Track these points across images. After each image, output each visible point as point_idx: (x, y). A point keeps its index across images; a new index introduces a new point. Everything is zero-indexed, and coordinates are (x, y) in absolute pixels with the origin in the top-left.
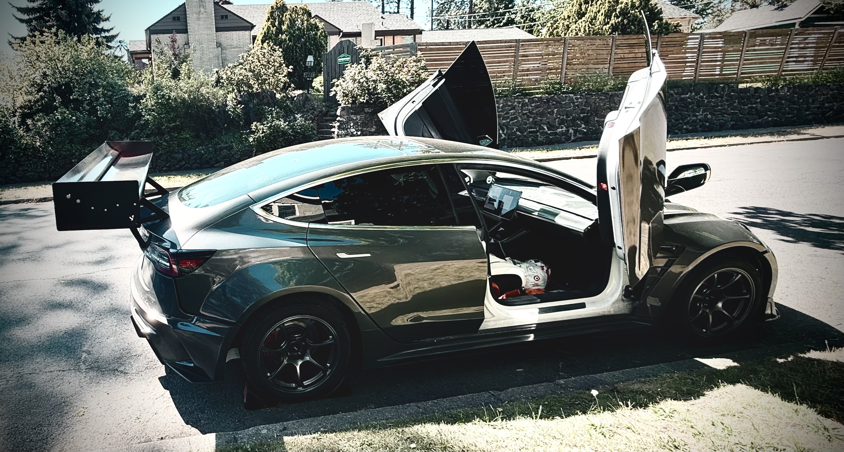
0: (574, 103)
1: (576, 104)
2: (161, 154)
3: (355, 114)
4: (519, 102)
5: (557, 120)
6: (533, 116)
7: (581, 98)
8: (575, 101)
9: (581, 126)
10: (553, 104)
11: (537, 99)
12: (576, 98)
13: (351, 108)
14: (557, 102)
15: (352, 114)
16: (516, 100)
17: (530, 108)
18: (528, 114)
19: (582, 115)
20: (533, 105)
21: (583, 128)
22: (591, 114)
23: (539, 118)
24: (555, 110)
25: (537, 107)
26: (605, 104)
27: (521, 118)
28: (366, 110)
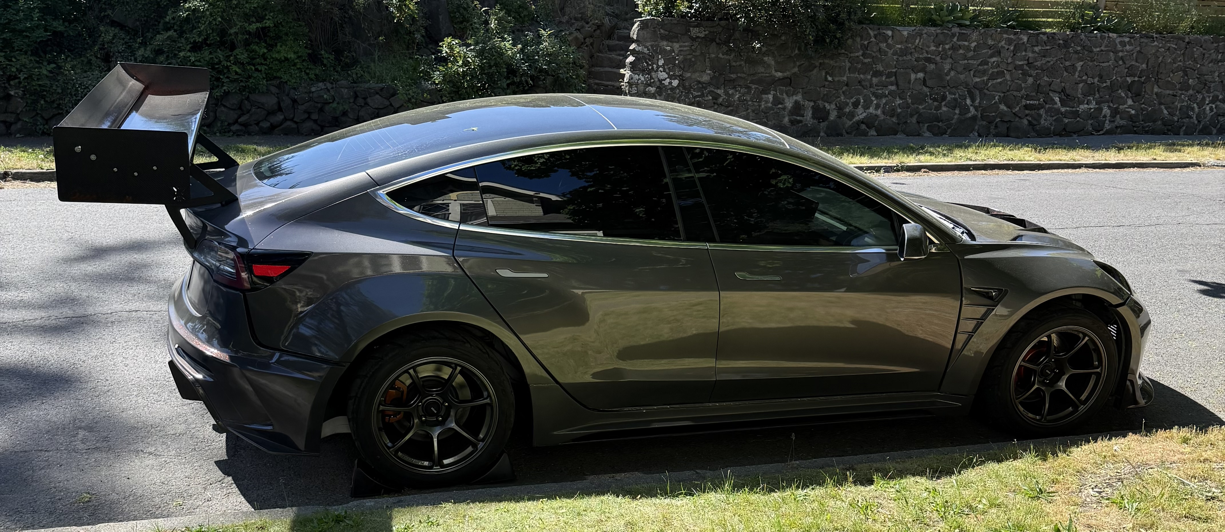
0: (1116, 52)
1: (1120, 54)
2: (227, 94)
3: (669, 38)
4: (1009, 42)
5: (1081, 85)
6: (1034, 73)
7: (1130, 43)
8: (1119, 47)
9: (1126, 102)
10: (1076, 52)
11: (1045, 38)
12: (1121, 42)
13: (662, 25)
14: (1084, 47)
15: (663, 38)
16: (1005, 36)
17: (1030, 55)
18: (1025, 67)
19: (1129, 80)
20: (1036, 49)
21: (1130, 107)
22: (1148, 77)
23: (1046, 78)
24: (1079, 65)
25: (1044, 54)
26: (1174, 61)
27: (1011, 75)
28: (694, 32)
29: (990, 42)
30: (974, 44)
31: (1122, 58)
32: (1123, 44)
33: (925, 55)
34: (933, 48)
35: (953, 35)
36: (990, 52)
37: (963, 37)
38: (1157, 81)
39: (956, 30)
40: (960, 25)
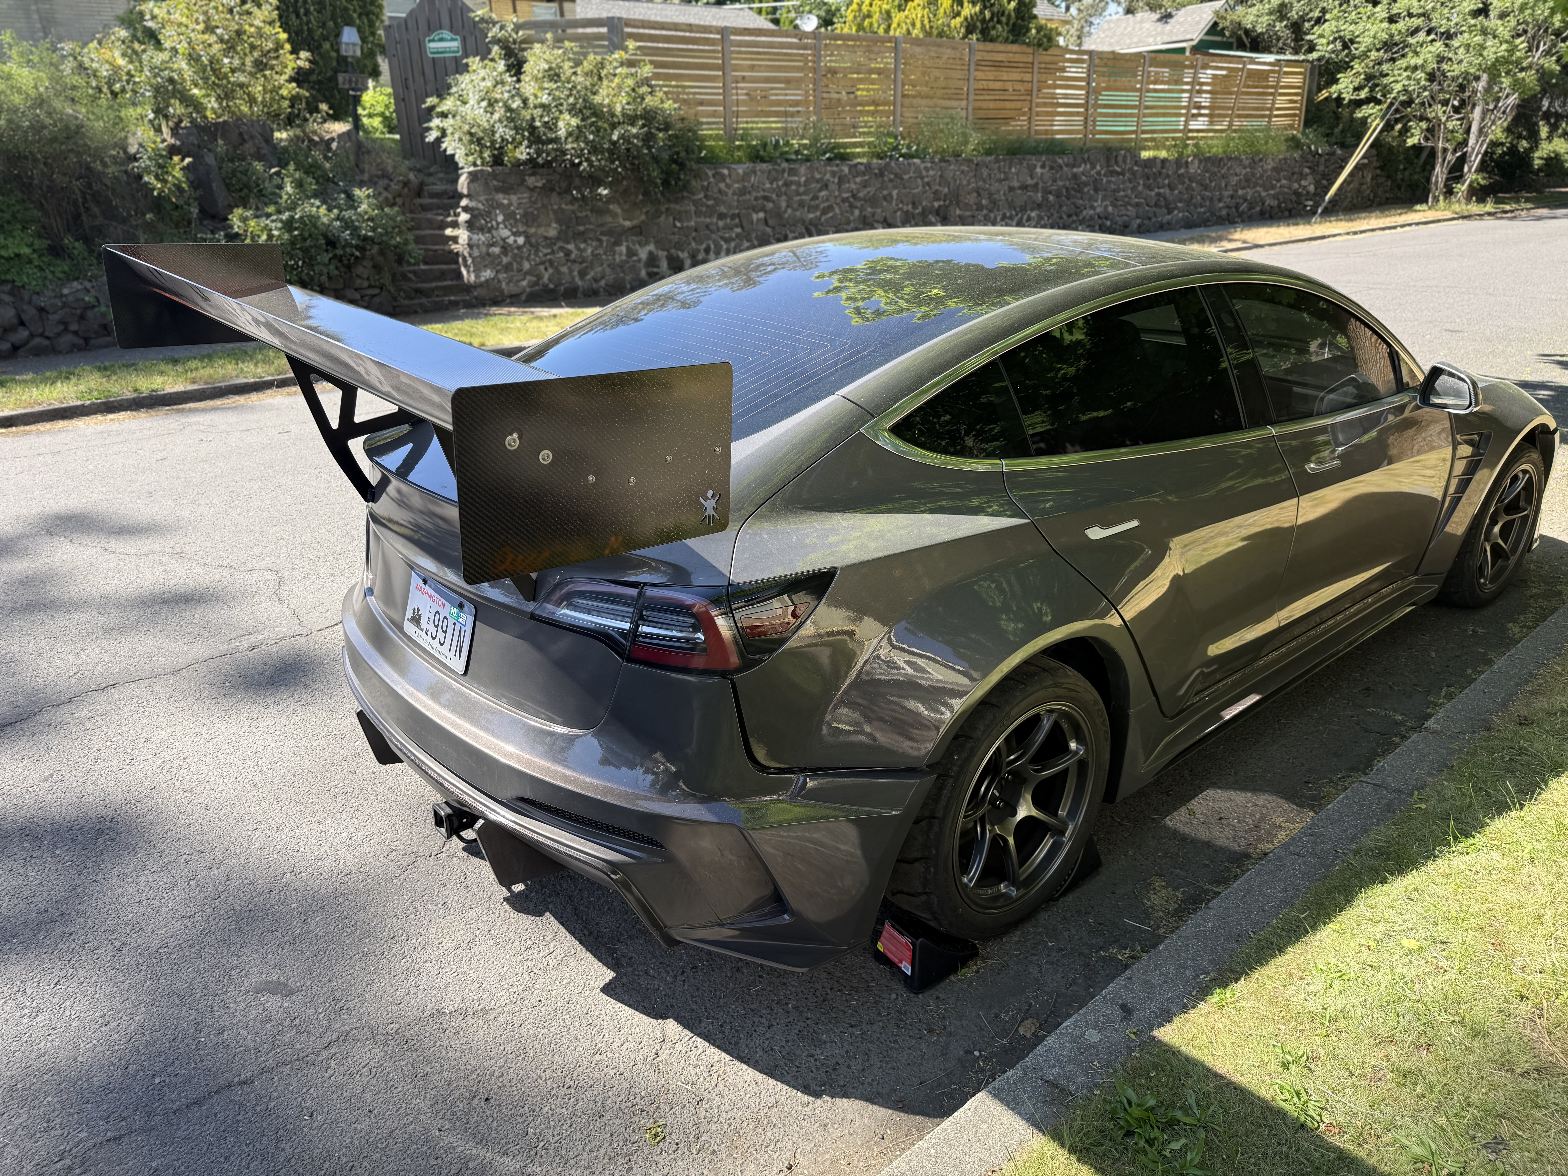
0: (922, 178)
1: (926, 180)
3: (506, 190)
4: (833, 174)
5: (899, 213)
6: (859, 204)
7: (932, 168)
8: (924, 173)
10: (891, 181)
11: (862, 168)
12: (924, 168)
13: (494, 175)
14: (896, 175)
15: (498, 190)
16: (829, 168)
17: (853, 186)
18: (851, 200)
19: (936, 204)
20: (858, 180)
22: (951, 202)
23: (869, 209)
24: (895, 193)
25: (865, 185)
26: (969, 183)
27: (840, 208)
28: (531, 181)
29: (817, 176)
30: (803, 179)
31: (928, 184)
32: (927, 169)
33: (762, 193)
34: (768, 186)
35: (784, 171)
36: (819, 186)
37: (793, 172)
38: (958, 204)
39: (785, 165)
40: (787, 160)
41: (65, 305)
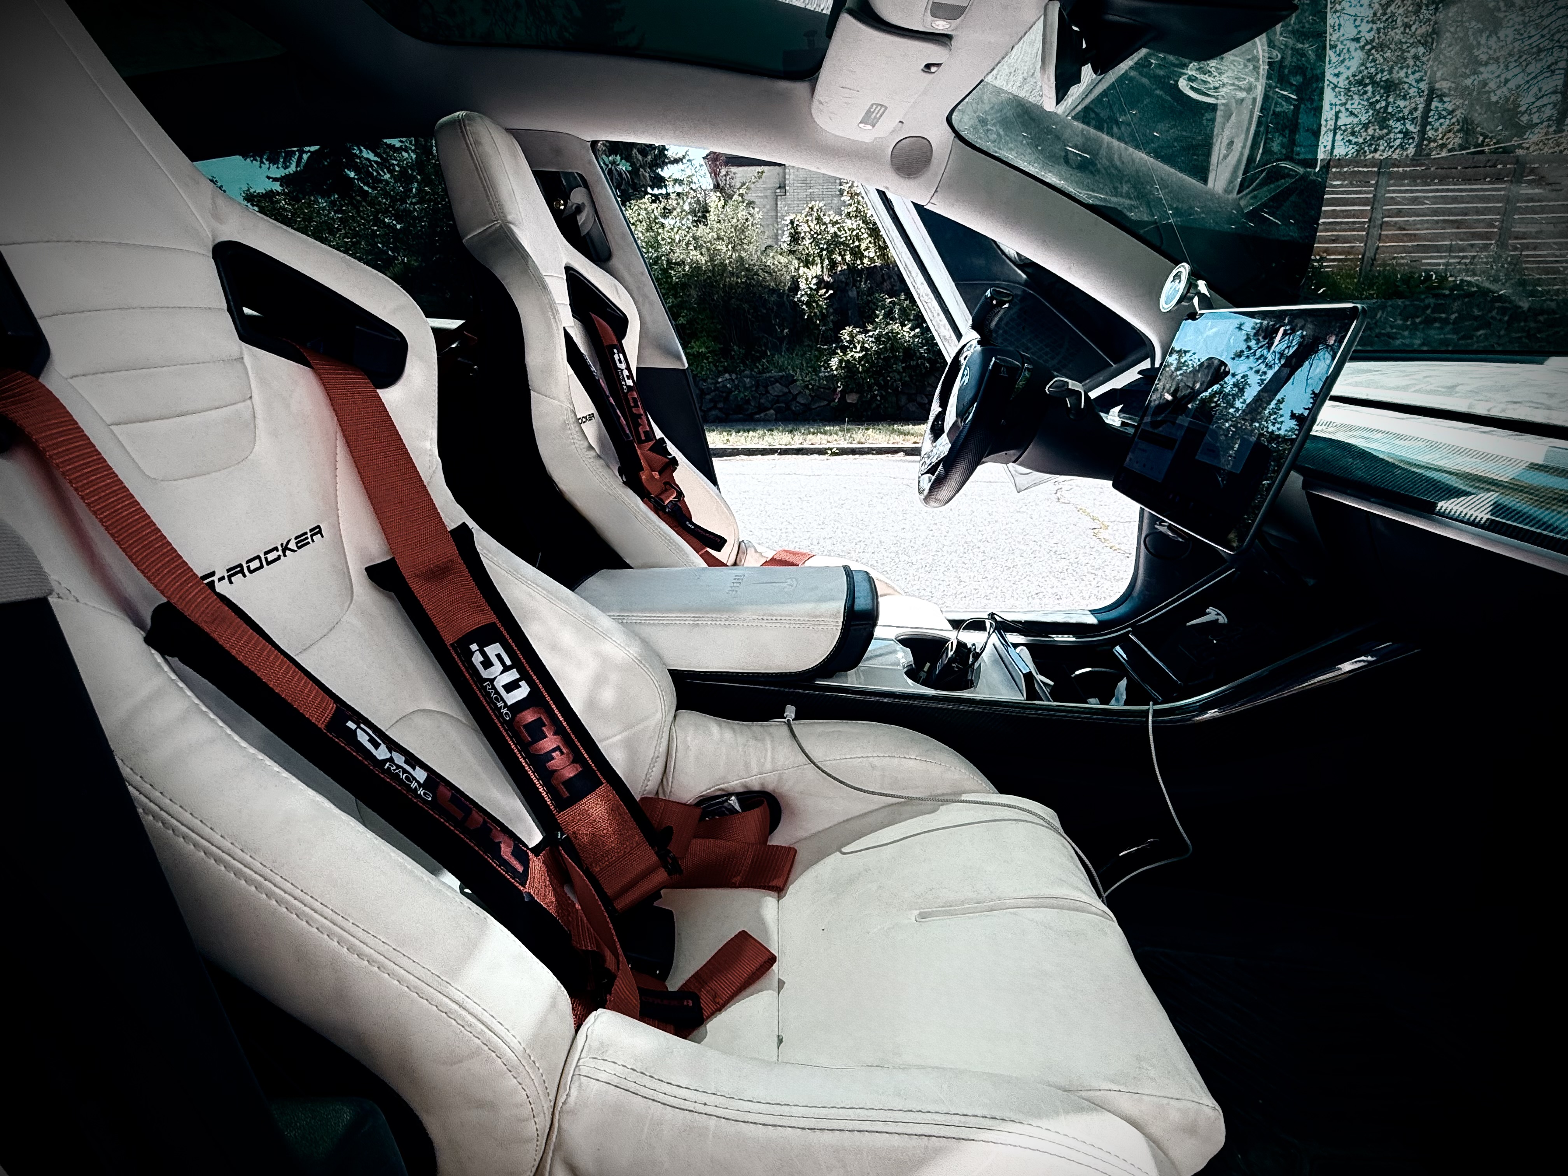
29: (1476, 312)
37: (1440, 308)
39: (1431, 301)
41: (716, 389)
